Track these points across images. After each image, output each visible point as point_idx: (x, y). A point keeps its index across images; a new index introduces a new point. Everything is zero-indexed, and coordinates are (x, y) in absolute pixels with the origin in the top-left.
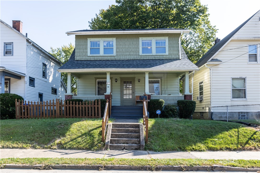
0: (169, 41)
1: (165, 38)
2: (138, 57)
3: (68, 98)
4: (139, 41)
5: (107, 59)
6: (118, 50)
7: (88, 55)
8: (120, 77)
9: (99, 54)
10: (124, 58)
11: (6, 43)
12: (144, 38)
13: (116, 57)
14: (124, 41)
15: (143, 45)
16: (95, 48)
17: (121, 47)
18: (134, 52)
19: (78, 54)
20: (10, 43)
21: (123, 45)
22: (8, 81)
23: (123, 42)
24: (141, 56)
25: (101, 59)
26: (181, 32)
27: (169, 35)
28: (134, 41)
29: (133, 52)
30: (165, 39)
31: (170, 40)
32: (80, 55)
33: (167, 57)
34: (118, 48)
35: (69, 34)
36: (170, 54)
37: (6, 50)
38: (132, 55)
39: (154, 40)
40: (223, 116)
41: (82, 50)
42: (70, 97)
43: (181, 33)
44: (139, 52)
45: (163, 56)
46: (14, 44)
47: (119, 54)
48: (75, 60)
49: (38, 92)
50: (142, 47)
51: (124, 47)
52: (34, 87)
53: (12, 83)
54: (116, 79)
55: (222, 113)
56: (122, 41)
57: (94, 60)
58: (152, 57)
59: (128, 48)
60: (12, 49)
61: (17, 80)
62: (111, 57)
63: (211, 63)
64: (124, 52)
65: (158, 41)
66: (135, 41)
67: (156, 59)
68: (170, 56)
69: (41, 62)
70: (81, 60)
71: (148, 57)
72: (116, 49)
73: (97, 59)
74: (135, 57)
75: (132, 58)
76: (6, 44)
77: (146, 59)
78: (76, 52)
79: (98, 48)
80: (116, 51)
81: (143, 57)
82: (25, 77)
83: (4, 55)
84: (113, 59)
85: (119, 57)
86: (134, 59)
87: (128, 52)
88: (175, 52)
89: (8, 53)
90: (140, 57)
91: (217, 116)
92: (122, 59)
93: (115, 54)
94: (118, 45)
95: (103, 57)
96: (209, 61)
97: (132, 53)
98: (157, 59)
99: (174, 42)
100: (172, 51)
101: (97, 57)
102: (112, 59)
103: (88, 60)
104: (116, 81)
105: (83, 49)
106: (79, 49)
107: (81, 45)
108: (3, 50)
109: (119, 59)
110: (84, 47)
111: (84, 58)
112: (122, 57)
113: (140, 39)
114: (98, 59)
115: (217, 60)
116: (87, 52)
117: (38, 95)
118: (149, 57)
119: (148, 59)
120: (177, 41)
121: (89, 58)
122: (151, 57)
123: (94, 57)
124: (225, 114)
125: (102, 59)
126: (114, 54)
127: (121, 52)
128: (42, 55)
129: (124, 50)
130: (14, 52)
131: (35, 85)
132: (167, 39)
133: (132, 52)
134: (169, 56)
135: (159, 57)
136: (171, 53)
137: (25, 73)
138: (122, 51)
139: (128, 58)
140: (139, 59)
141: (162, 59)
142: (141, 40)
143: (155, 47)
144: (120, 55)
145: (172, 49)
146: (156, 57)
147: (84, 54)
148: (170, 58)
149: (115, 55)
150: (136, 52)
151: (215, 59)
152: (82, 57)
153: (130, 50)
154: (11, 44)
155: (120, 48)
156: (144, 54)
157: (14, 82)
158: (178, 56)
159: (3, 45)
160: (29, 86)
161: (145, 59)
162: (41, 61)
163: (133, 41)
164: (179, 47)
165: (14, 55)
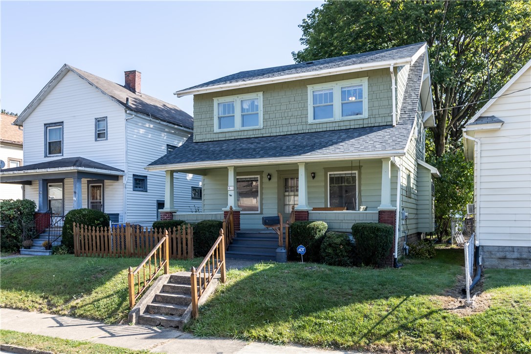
0: (370, 85)
1: (361, 81)
2: (304, 126)
3: (165, 217)
4: (306, 94)
5: (248, 137)
6: (267, 116)
7: (215, 132)
8: (277, 171)
9: (234, 127)
10: (278, 131)
11: (98, 118)
12: (318, 87)
13: (263, 131)
14: (278, 97)
15: (314, 101)
16: (227, 115)
17: (273, 108)
18: (298, 117)
19: (199, 131)
20: (103, 118)
21: (276, 105)
22: (102, 184)
23: (277, 100)
24: (311, 126)
25: (236, 138)
26: (390, 65)
27: (369, 74)
28: (297, 95)
29: (296, 117)
30: (361, 84)
31: (372, 85)
32: (202, 131)
33: (366, 122)
34: (266, 113)
35: (179, 94)
36: (371, 117)
37: (99, 131)
38: (293, 124)
39: (336, 88)
40: (509, 255)
41: (204, 123)
42: (167, 216)
43: (389, 68)
44: (307, 117)
45: (356, 121)
46: (108, 119)
47: (269, 123)
48: (194, 141)
49: (156, 199)
50: (312, 105)
51: (278, 108)
52: (146, 191)
53: (108, 188)
54: (269, 175)
55: (507, 249)
56: (275, 98)
57: (224, 139)
58: (334, 125)
59: (286, 111)
60: (105, 128)
61: (112, 183)
62: (254, 131)
63: (476, 129)
64: (278, 119)
65: (346, 89)
66: (299, 95)
67: (341, 130)
68: (373, 120)
69: (164, 143)
70: (203, 141)
71: (325, 126)
72: (263, 114)
73: (230, 138)
74: (300, 128)
75: (293, 129)
76: (98, 121)
77: (321, 130)
78: (194, 127)
79: (231, 115)
80: (264, 119)
81: (314, 127)
82: (124, 177)
83: (96, 140)
84: (258, 136)
85: (270, 129)
86: (297, 132)
87: (287, 118)
88: (383, 111)
89: (101, 135)
90: (308, 127)
91: (492, 256)
92: (275, 134)
93: (261, 125)
94: (268, 106)
95: (240, 133)
96: (471, 124)
97: (293, 121)
98: (345, 128)
99: (382, 87)
100: (376, 108)
101: (230, 133)
102: (256, 136)
103: (215, 140)
104: (270, 179)
105: (207, 119)
106: (199, 120)
107: (204, 113)
108: (94, 131)
109: (269, 135)
110: (208, 116)
111: (208, 137)
112: (274, 130)
113: (308, 88)
114: (232, 138)
115: (493, 120)
116: (212, 125)
117: (156, 204)
118: (328, 125)
119: (325, 129)
120: (389, 85)
121: (217, 136)
122: (331, 125)
123: (224, 134)
124: (515, 250)
125: (239, 137)
126: (259, 126)
127: (273, 119)
128: (166, 130)
129: (277, 115)
130: (108, 133)
131: (148, 188)
132: (364, 82)
133: (294, 117)
134: (369, 119)
135: (347, 123)
136: (375, 112)
137: (123, 170)
138: (274, 117)
139: (285, 130)
140: (307, 131)
141: (353, 127)
142: (312, 91)
143: (341, 102)
144: (271, 127)
145: (376, 104)
146: (342, 124)
147: (208, 129)
148: (373, 125)
149: (262, 127)
150: (301, 116)
151: (488, 117)
152: (204, 136)
153: (290, 115)
154: (105, 119)
155: (271, 112)
156: (317, 121)
157: (109, 185)
158: (389, 119)
159: (94, 123)
160: (134, 190)
161: (319, 130)
162: (162, 143)
163: (295, 95)
164: (392, 97)
165: (108, 138)
